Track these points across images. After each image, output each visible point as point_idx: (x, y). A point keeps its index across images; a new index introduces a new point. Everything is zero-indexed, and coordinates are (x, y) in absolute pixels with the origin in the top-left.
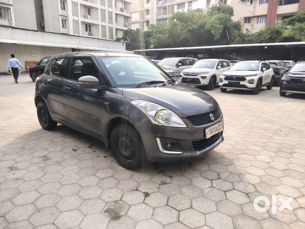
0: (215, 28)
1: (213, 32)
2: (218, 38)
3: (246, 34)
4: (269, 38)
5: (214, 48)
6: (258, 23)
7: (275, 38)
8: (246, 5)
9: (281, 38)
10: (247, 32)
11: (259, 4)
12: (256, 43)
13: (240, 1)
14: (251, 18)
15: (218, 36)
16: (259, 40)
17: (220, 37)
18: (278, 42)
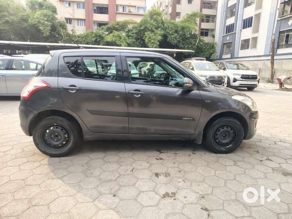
0: (42, 24)
1: (41, 28)
2: (48, 35)
3: (72, 34)
4: (95, 41)
5: (48, 46)
6: (78, 25)
7: (99, 41)
8: (65, 7)
9: (104, 41)
10: (73, 33)
11: (77, 8)
12: (83, 44)
13: (59, 1)
14: (72, 20)
15: (48, 33)
16: (86, 42)
17: (49, 34)
18: (103, 45)
